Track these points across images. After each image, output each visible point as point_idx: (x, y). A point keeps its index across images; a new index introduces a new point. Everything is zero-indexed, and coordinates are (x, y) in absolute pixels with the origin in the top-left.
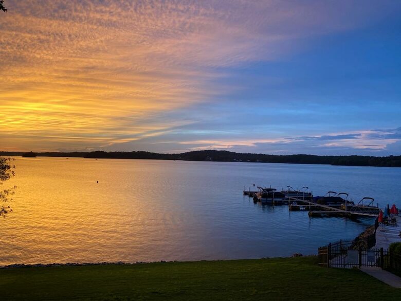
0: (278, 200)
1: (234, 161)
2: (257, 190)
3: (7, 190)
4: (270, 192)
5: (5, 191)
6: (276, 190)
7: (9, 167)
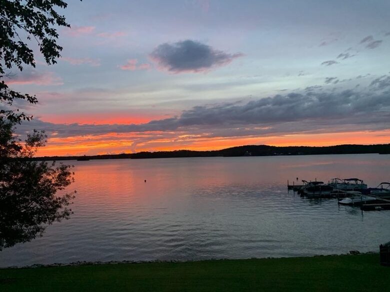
0: (327, 193)
1: (274, 155)
2: (302, 184)
3: (68, 194)
4: (317, 185)
5: (67, 196)
6: (323, 183)
7: (69, 173)
